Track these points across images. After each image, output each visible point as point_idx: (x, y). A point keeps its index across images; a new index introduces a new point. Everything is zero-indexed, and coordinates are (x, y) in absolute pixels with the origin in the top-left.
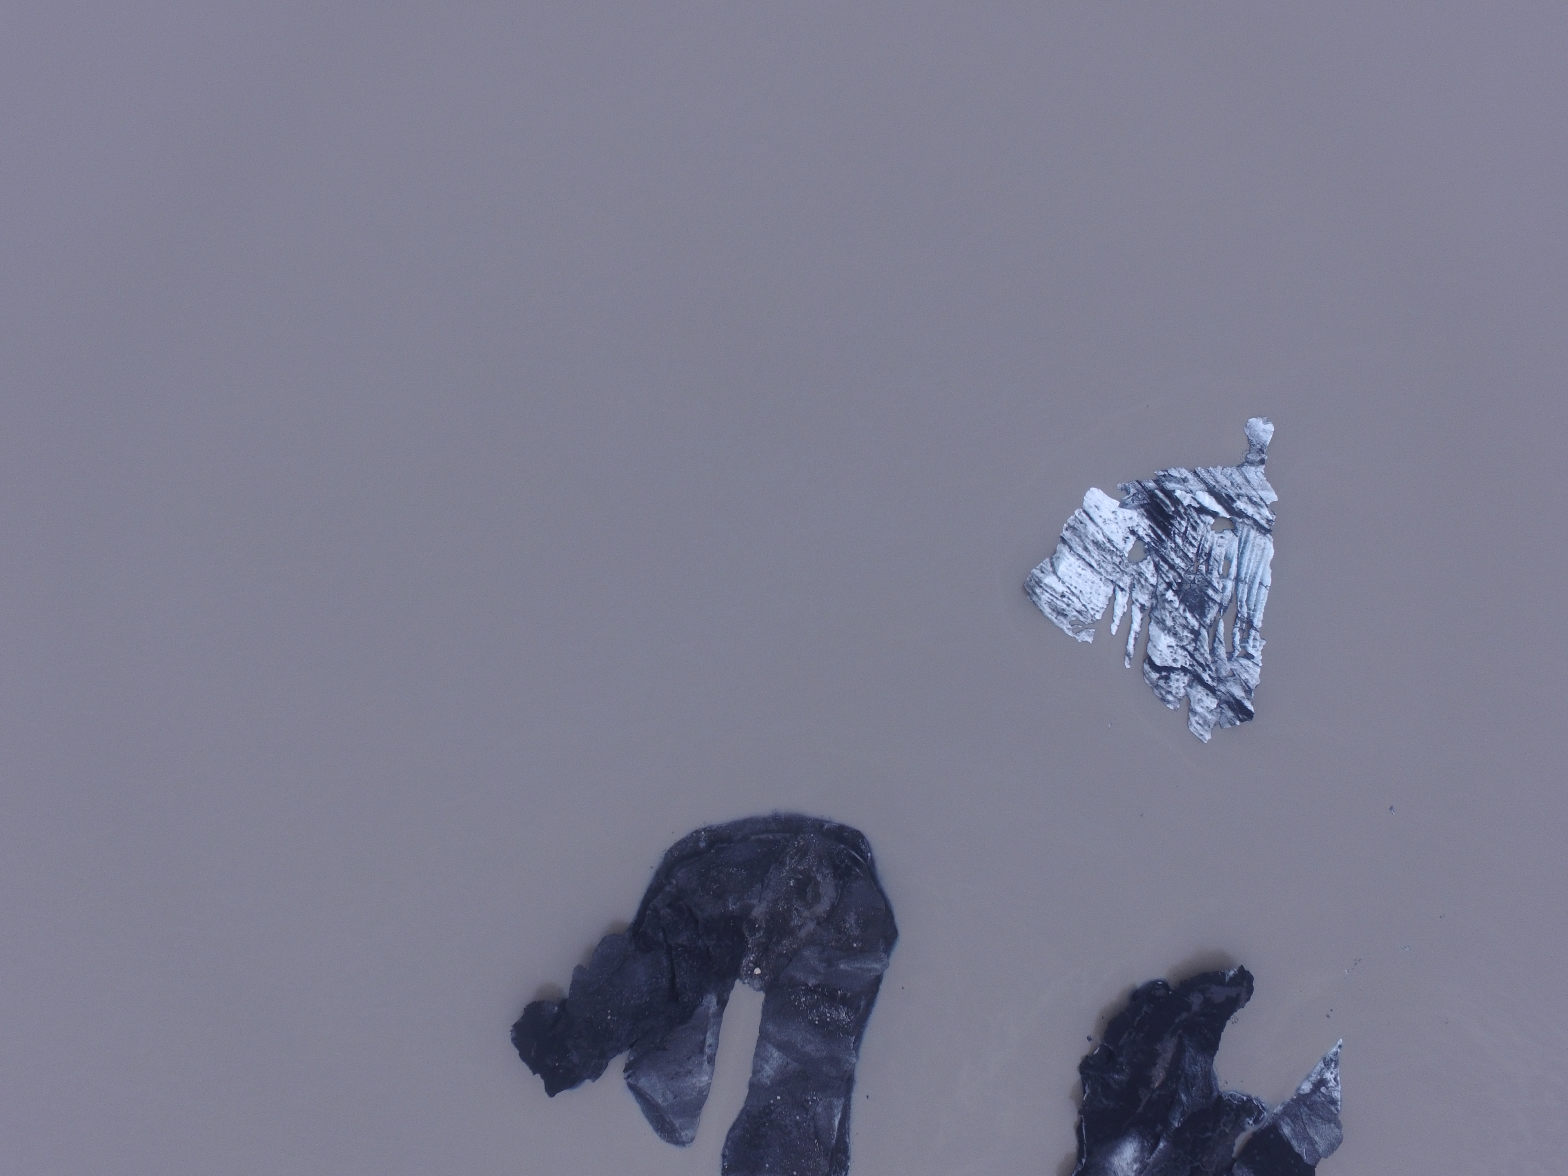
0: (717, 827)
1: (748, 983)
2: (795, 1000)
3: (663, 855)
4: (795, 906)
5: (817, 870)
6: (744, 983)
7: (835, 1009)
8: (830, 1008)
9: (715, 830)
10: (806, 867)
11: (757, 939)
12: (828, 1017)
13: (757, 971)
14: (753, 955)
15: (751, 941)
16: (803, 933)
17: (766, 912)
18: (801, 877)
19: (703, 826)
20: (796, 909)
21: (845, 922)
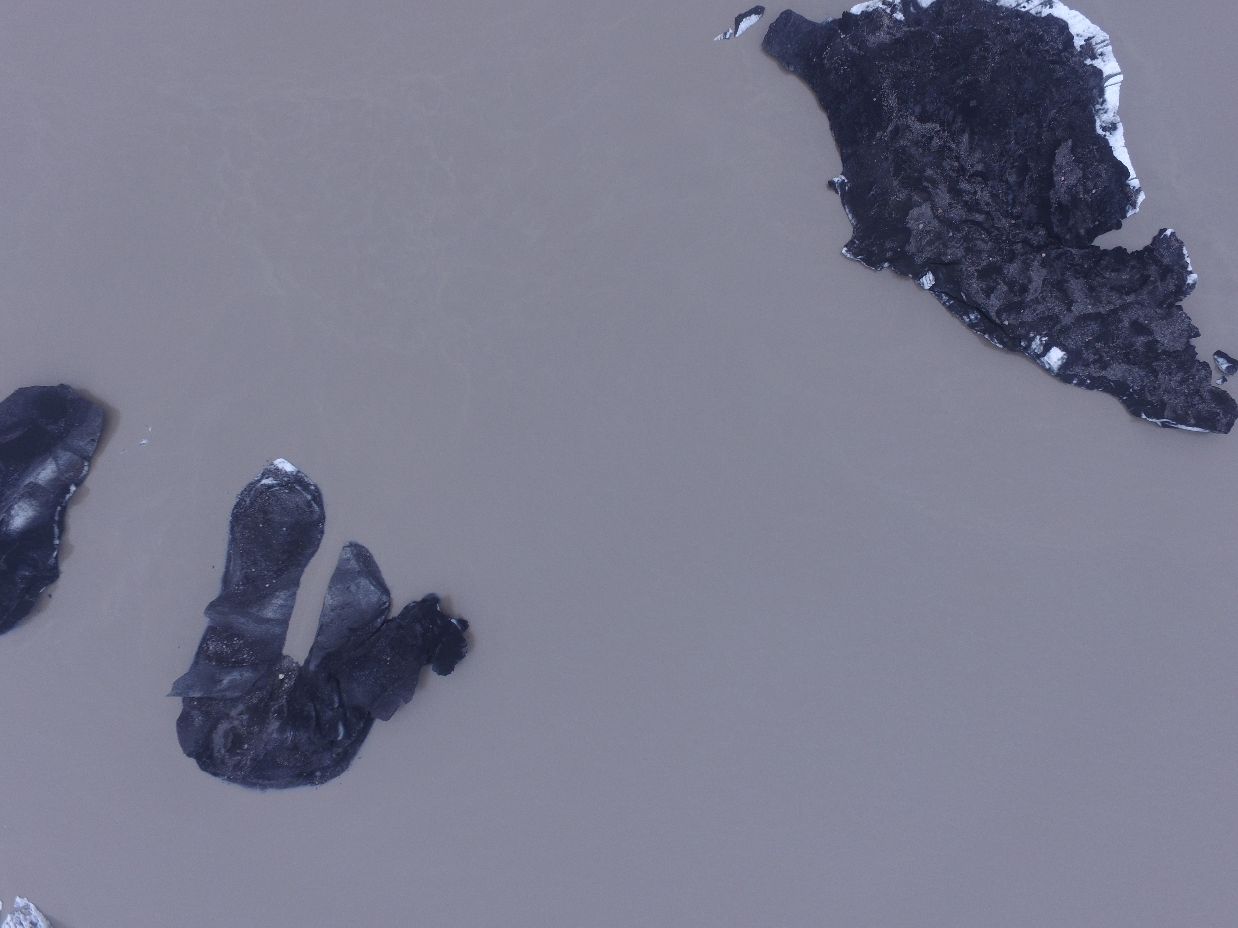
0: (307, 785)
1: (293, 662)
2: (252, 656)
3: (350, 767)
4: (244, 729)
5: (224, 756)
6: (297, 663)
7: (218, 652)
8: (222, 652)
9: (310, 783)
10: (233, 758)
11: (278, 704)
12: (225, 644)
13: (281, 676)
14: (283, 689)
15: (283, 701)
16: (241, 707)
17: (268, 724)
18: (238, 751)
19: (318, 786)
20: (244, 726)
21: (202, 720)
